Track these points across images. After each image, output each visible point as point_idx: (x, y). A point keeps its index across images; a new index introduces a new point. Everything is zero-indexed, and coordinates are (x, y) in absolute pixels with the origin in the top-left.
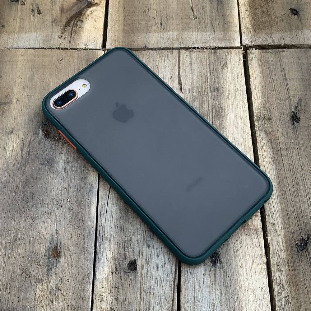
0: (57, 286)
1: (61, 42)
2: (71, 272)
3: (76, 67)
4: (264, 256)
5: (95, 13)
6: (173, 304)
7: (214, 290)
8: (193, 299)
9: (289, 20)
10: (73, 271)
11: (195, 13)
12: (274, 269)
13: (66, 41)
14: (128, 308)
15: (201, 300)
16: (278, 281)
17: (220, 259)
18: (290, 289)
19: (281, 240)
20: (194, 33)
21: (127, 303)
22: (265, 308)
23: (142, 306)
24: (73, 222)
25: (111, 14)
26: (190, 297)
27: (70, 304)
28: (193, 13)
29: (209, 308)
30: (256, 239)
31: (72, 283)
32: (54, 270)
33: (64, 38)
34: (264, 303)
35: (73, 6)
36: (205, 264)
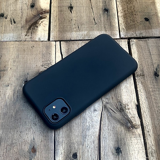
1: (26, 38)
4: (144, 149)
9: (144, 24)
11: (96, 21)
13: (29, 38)
17: (121, 151)
25: (52, 23)
30: (139, 140)
33: (28, 36)
35: (32, 19)
36: (113, 154)
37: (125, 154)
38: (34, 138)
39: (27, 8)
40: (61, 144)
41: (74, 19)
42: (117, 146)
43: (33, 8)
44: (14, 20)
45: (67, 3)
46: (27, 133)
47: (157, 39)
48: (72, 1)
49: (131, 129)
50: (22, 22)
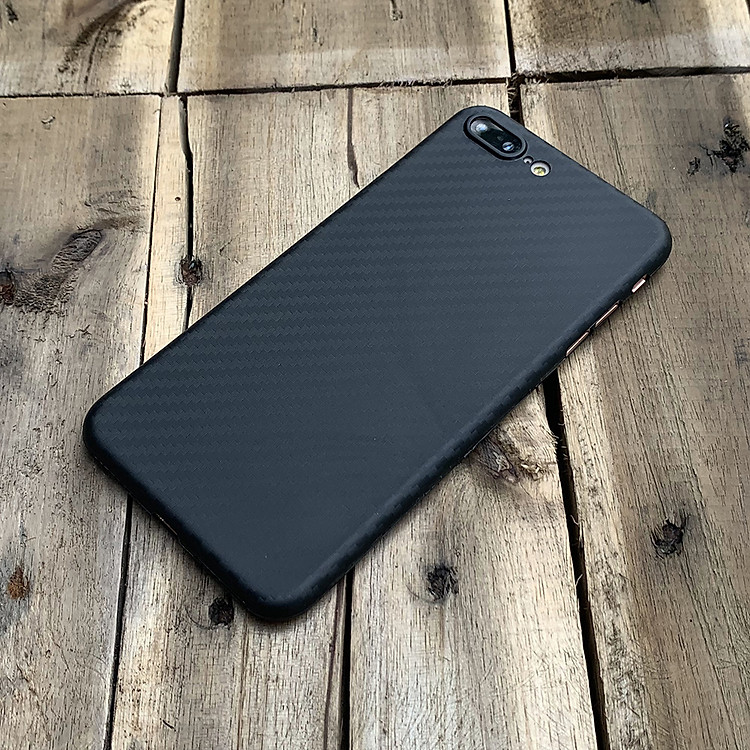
0: (19, 669)
2: (56, 634)
3: (88, 135)
4: (569, 572)
5: (150, 14)
6: (328, 704)
7: (438, 663)
8: (383, 689)
9: (628, 15)
10: (62, 632)
11: (398, 6)
12: (598, 603)
14: (208, 717)
15: (404, 690)
16: (609, 632)
17: (454, 582)
18: (642, 653)
19: (612, 529)
21: (206, 706)
22: (575, 704)
23: (245, 713)
24: (66, 507)
25: (191, 14)
26: (375, 682)
27: (50, 715)
28: (394, 6)
29: (425, 709)
30: (548, 529)
31: (60, 660)
32: (12, 629)
33: (73, 73)
34: (571, 690)
36: (414, 597)
37: (471, 597)
42: (433, 559)
44: (10, 7)
49: (508, 481)
50: (48, 13)
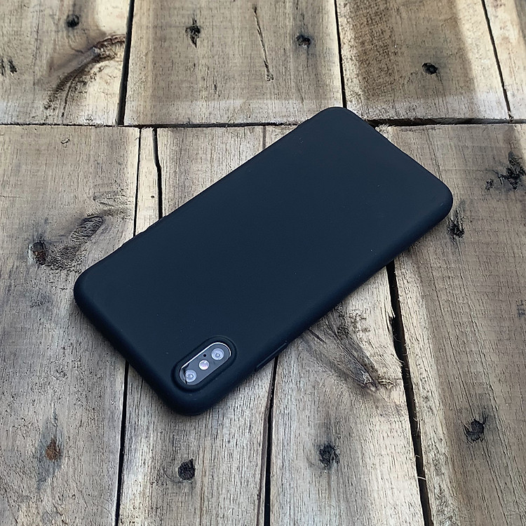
1: (48, 115)
4: (411, 450)
5: (105, 71)
9: (422, 81)
11: (270, 71)
12: (429, 472)
13: (57, 114)
16: (437, 491)
17: (337, 456)
18: (458, 505)
19: (439, 424)
20: (269, 101)
25: (133, 72)
28: (268, 71)
33: (54, 109)
35: (70, 61)
36: (311, 465)
37: (348, 465)
38: (55, 415)
39: (54, 28)
40: (144, 435)
41: (203, 62)
42: (324, 440)
43: (73, 29)
44: (11, 62)
45: (183, 16)
46: (36, 398)
47: (462, 128)
48: (198, 12)
49: (371, 390)
50: (36, 68)
